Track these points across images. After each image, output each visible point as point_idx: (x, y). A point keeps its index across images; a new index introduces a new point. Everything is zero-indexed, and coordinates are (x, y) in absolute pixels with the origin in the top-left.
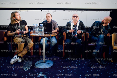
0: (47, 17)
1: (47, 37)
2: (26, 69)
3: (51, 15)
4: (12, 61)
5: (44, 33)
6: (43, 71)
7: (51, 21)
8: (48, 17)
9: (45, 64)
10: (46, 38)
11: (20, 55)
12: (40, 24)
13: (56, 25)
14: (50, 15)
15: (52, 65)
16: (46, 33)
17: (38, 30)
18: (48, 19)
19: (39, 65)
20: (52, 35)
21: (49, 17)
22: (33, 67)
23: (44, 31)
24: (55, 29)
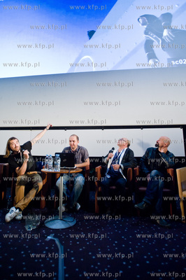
4: (8, 217)
5: (61, 169)
6: (56, 232)
7: (77, 147)
8: (72, 142)
9: (60, 222)
12: (56, 153)
15: (72, 224)
18: (71, 145)
21: (74, 141)
22: (42, 226)
23: (61, 165)
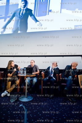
2: (12, 101)
4: (3, 95)
6: (24, 103)
7: (34, 65)
9: (26, 98)
11: (8, 90)
13: (37, 69)
15: (31, 100)
17: (22, 72)
19: (21, 99)
22: (17, 100)
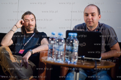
0: (87, 15)
1: (86, 70)
3: (99, 10)
5: (79, 59)
8: (90, 15)
10: (81, 72)
12: (68, 32)
14: (95, 10)
16: (83, 59)
18: (88, 21)
20: (99, 66)
21: (93, 15)
23: (80, 54)
24: (108, 49)
